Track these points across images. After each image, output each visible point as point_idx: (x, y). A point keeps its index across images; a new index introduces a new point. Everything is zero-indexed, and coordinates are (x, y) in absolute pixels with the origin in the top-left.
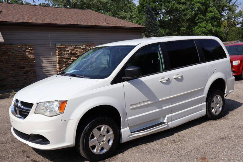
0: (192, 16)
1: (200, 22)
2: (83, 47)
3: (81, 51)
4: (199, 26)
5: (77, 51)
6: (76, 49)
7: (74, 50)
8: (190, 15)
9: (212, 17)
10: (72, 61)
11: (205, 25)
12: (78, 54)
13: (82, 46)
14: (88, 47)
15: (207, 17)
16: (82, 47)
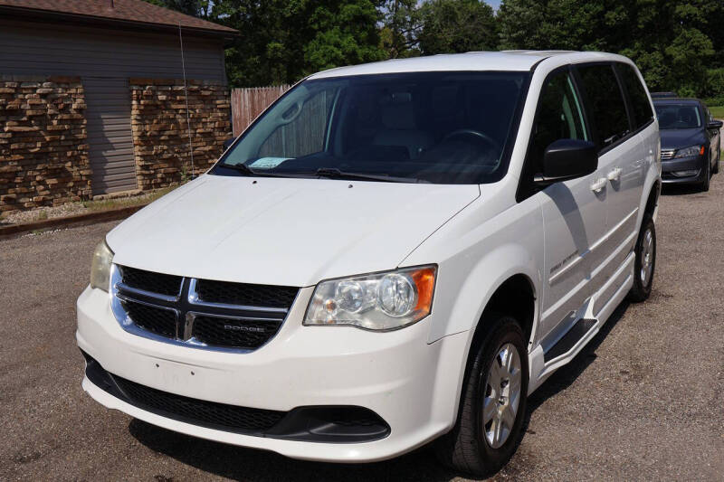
0: (300, 9)
1: (324, 30)
2: (45, 88)
3: (37, 102)
4: (322, 41)
5: (24, 100)
6: (20, 96)
7: (13, 99)
8: (295, 5)
9: (354, 16)
10: (9, 135)
11: (339, 40)
12: (29, 113)
13: (41, 83)
14: (60, 90)
15: (342, 16)
16: (41, 87)
